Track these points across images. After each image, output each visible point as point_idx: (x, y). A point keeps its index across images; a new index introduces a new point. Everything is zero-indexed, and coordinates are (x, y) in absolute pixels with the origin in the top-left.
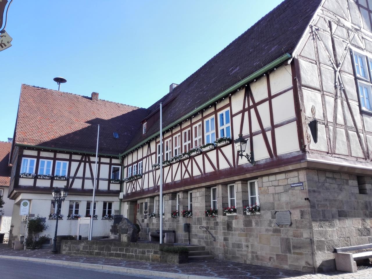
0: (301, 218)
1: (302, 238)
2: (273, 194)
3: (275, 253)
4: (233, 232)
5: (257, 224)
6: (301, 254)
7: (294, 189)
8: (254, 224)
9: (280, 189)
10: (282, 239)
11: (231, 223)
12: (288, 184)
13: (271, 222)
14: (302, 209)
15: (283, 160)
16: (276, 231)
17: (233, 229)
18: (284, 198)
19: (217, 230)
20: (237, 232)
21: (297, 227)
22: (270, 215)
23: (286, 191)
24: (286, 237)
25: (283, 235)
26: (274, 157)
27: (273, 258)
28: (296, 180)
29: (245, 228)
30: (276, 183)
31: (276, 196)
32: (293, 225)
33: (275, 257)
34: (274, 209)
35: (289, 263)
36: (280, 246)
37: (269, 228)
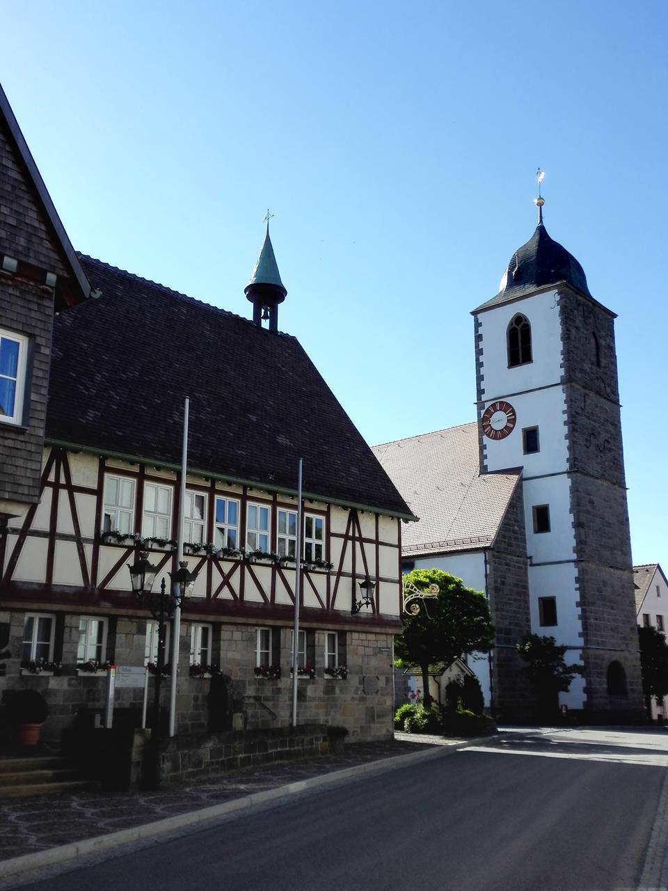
0: (387, 685)
1: (385, 706)
2: (362, 656)
3: (359, 726)
4: (307, 703)
5: (341, 691)
6: (383, 722)
7: (382, 654)
8: (337, 691)
9: (370, 651)
10: (367, 708)
11: (305, 690)
12: (377, 647)
13: (357, 689)
14: (387, 676)
15: (383, 620)
16: (362, 699)
17: (307, 699)
18: (373, 662)
19: (278, 701)
20: (313, 704)
21: (382, 695)
22: (358, 680)
23: (375, 654)
24: (371, 705)
25: (368, 704)
26: (376, 614)
27: (356, 731)
28: (384, 644)
29: (326, 696)
30: (366, 643)
31: (365, 659)
32: (379, 693)
33: (359, 730)
34: (362, 674)
35: (373, 734)
36: (364, 716)
37: (355, 696)
